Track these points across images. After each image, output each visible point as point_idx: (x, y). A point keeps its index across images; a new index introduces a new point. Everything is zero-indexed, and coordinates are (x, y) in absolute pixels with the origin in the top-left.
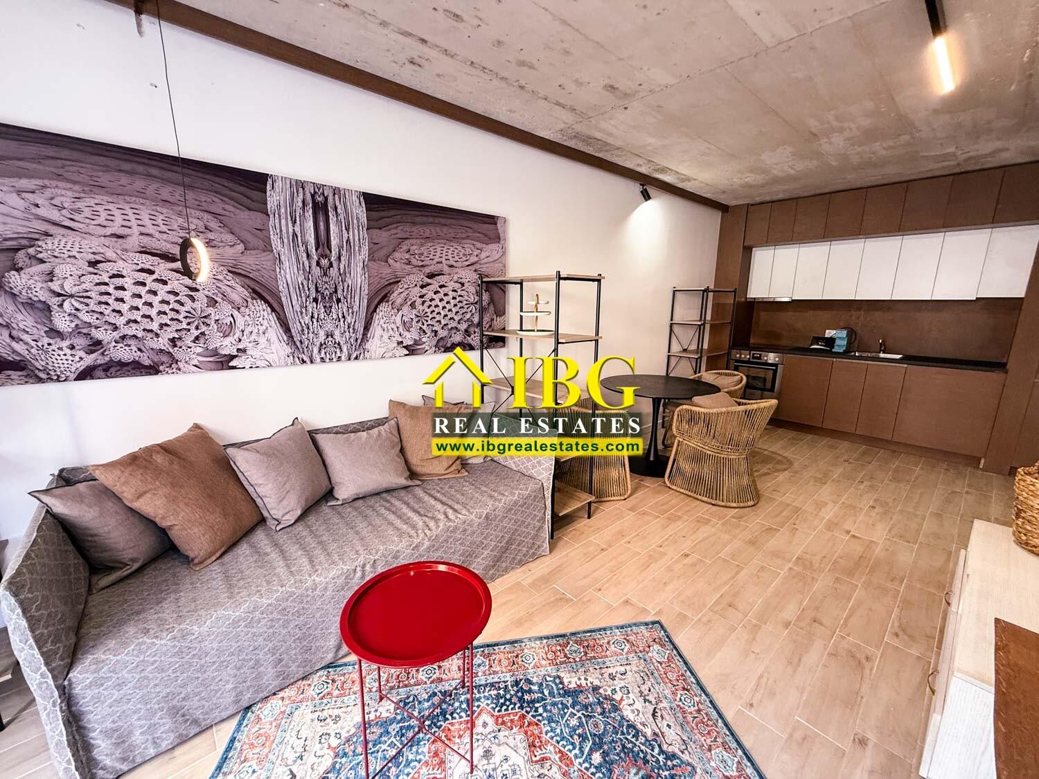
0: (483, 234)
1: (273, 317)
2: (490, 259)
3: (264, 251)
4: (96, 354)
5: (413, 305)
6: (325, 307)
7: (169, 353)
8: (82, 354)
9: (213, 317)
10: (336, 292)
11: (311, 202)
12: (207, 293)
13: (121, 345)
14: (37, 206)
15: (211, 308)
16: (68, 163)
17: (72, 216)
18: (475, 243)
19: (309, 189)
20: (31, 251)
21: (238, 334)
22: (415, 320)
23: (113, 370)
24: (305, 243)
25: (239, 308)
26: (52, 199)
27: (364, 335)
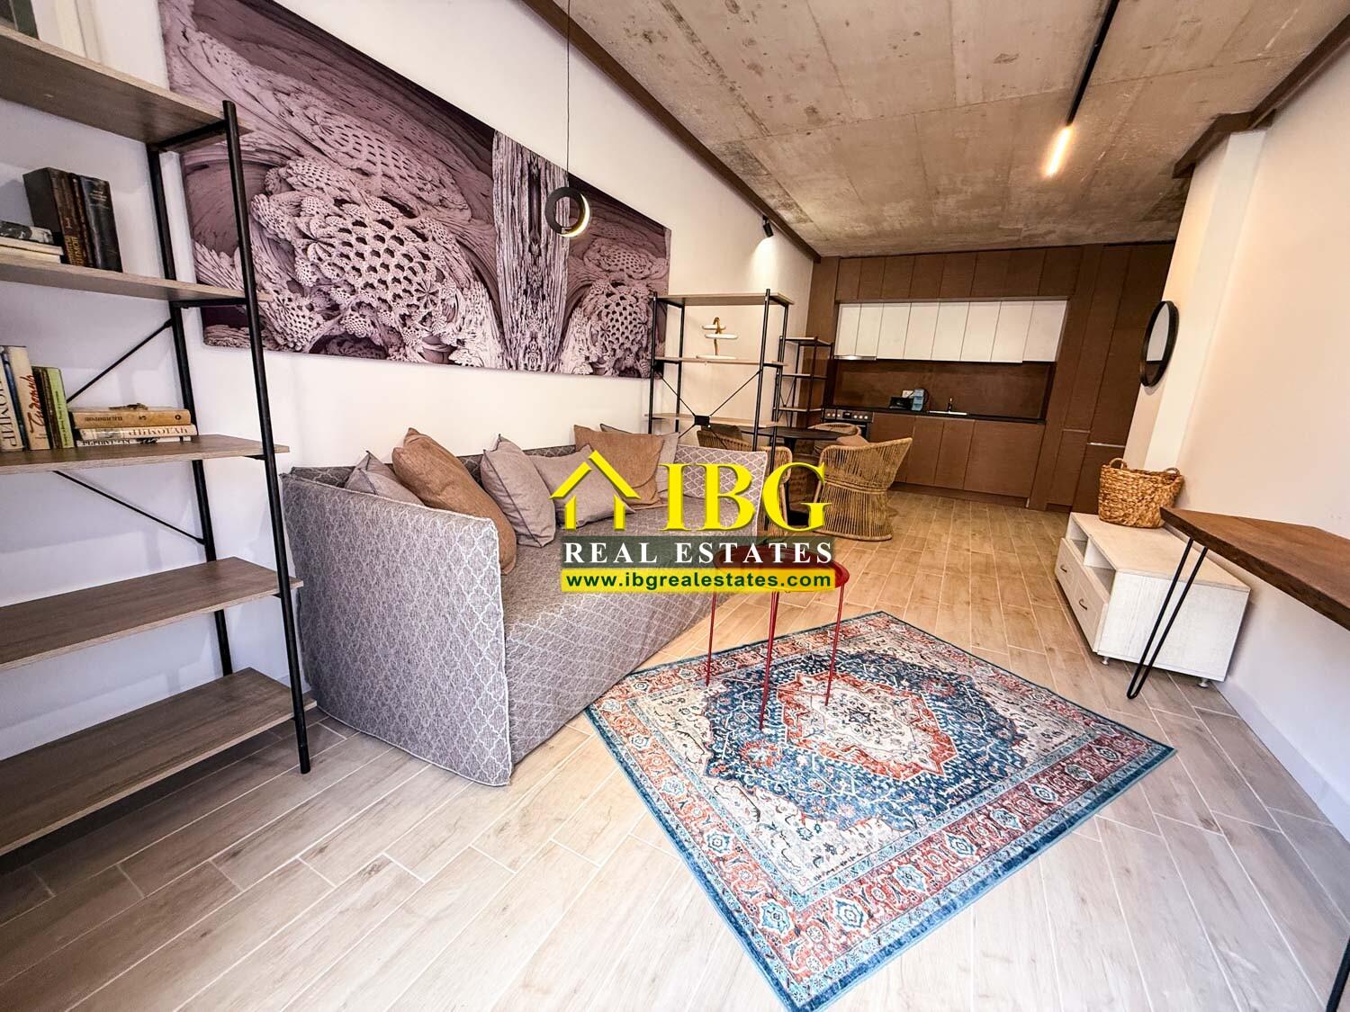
0: (655, 245)
1: (489, 305)
2: (658, 275)
3: (488, 223)
4: (332, 321)
5: (599, 315)
6: (532, 302)
7: (399, 332)
8: (319, 318)
9: (441, 296)
10: (542, 286)
11: (527, 173)
12: (437, 263)
13: (356, 314)
14: (291, 113)
15: (439, 284)
16: (323, 65)
17: (322, 136)
18: (650, 255)
19: (527, 157)
20: (282, 171)
21: (460, 321)
22: (600, 334)
23: (346, 345)
24: (521, 222)
25: (463, 289)
26: (306, 108)
27: (561, 342)
